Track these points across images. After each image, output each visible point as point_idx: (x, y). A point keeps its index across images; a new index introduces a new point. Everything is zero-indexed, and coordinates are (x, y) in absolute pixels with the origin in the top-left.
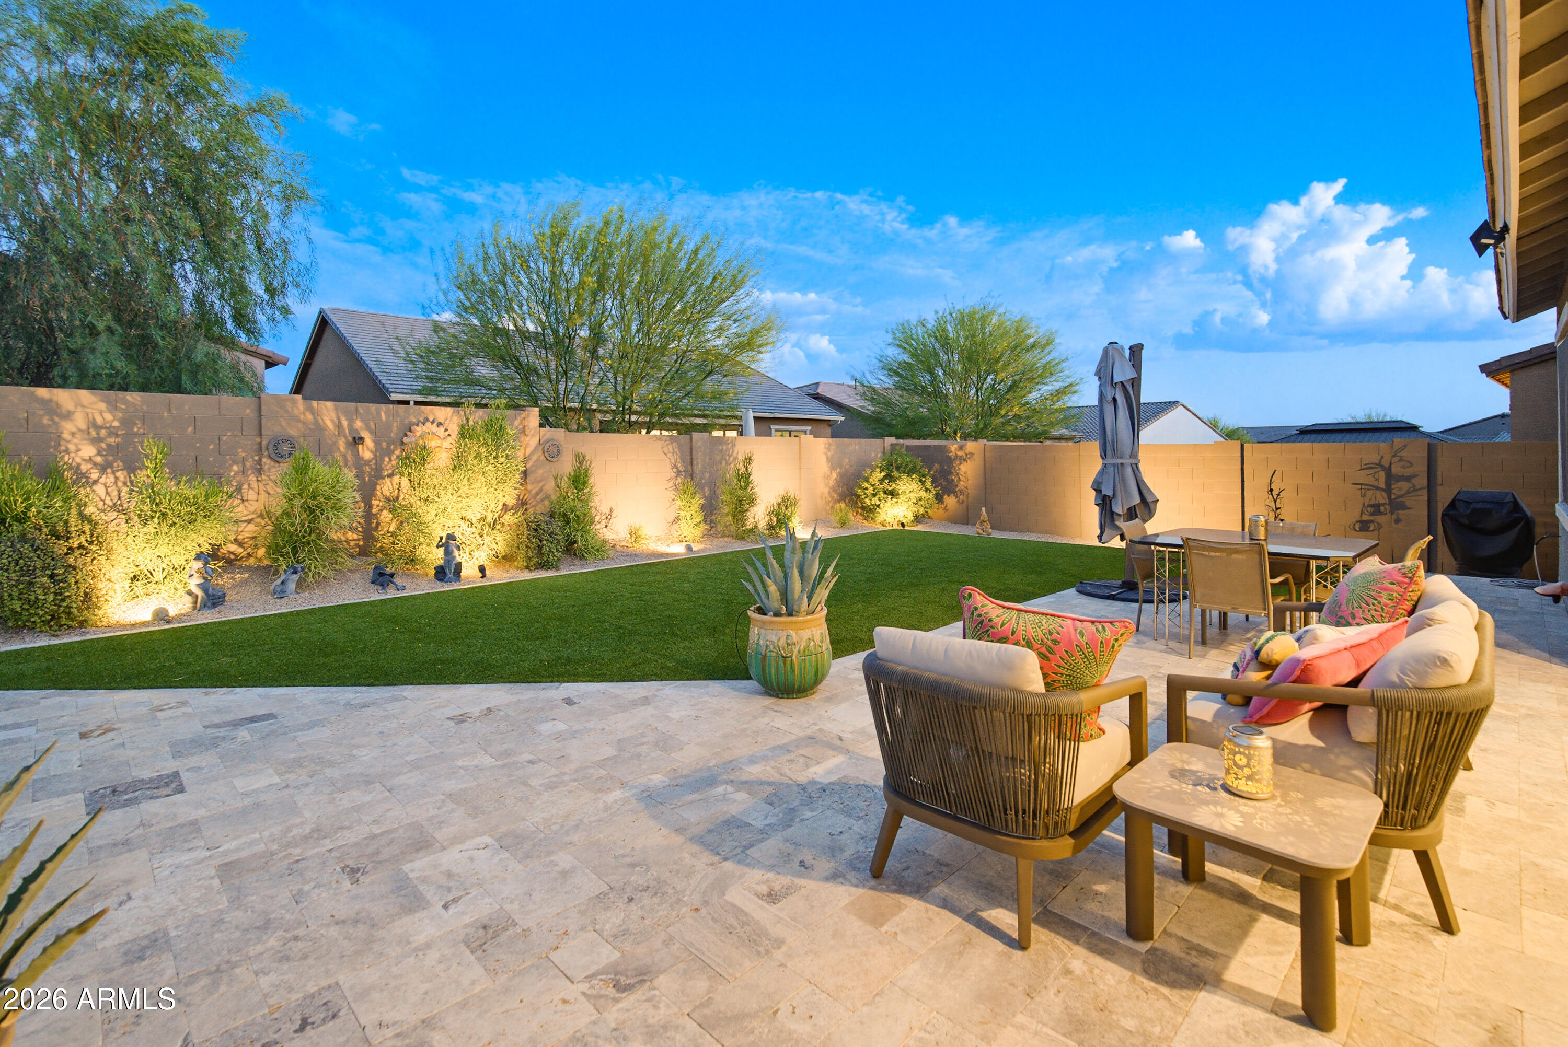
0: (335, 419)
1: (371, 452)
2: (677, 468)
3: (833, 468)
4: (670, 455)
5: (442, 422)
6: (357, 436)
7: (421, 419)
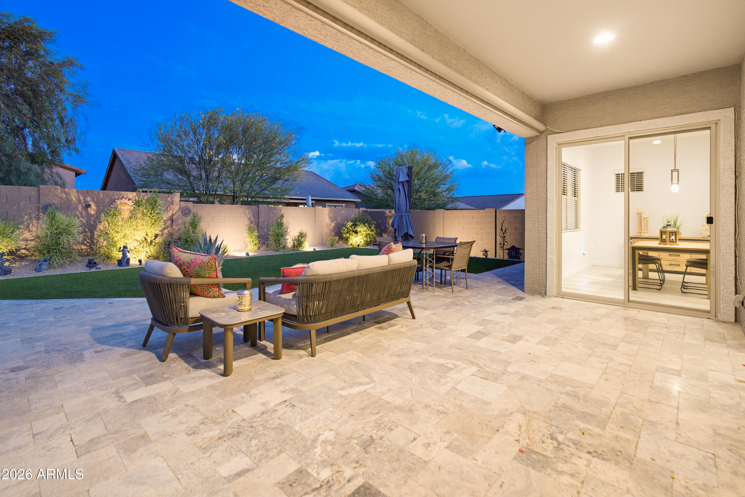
0: (77, 196)
1: (95, 211)
2: (250, 220)
3: (332, 221)
4: (247, 214)
5: (131, 198)
6: (87, 204)
7: (121, 197)
